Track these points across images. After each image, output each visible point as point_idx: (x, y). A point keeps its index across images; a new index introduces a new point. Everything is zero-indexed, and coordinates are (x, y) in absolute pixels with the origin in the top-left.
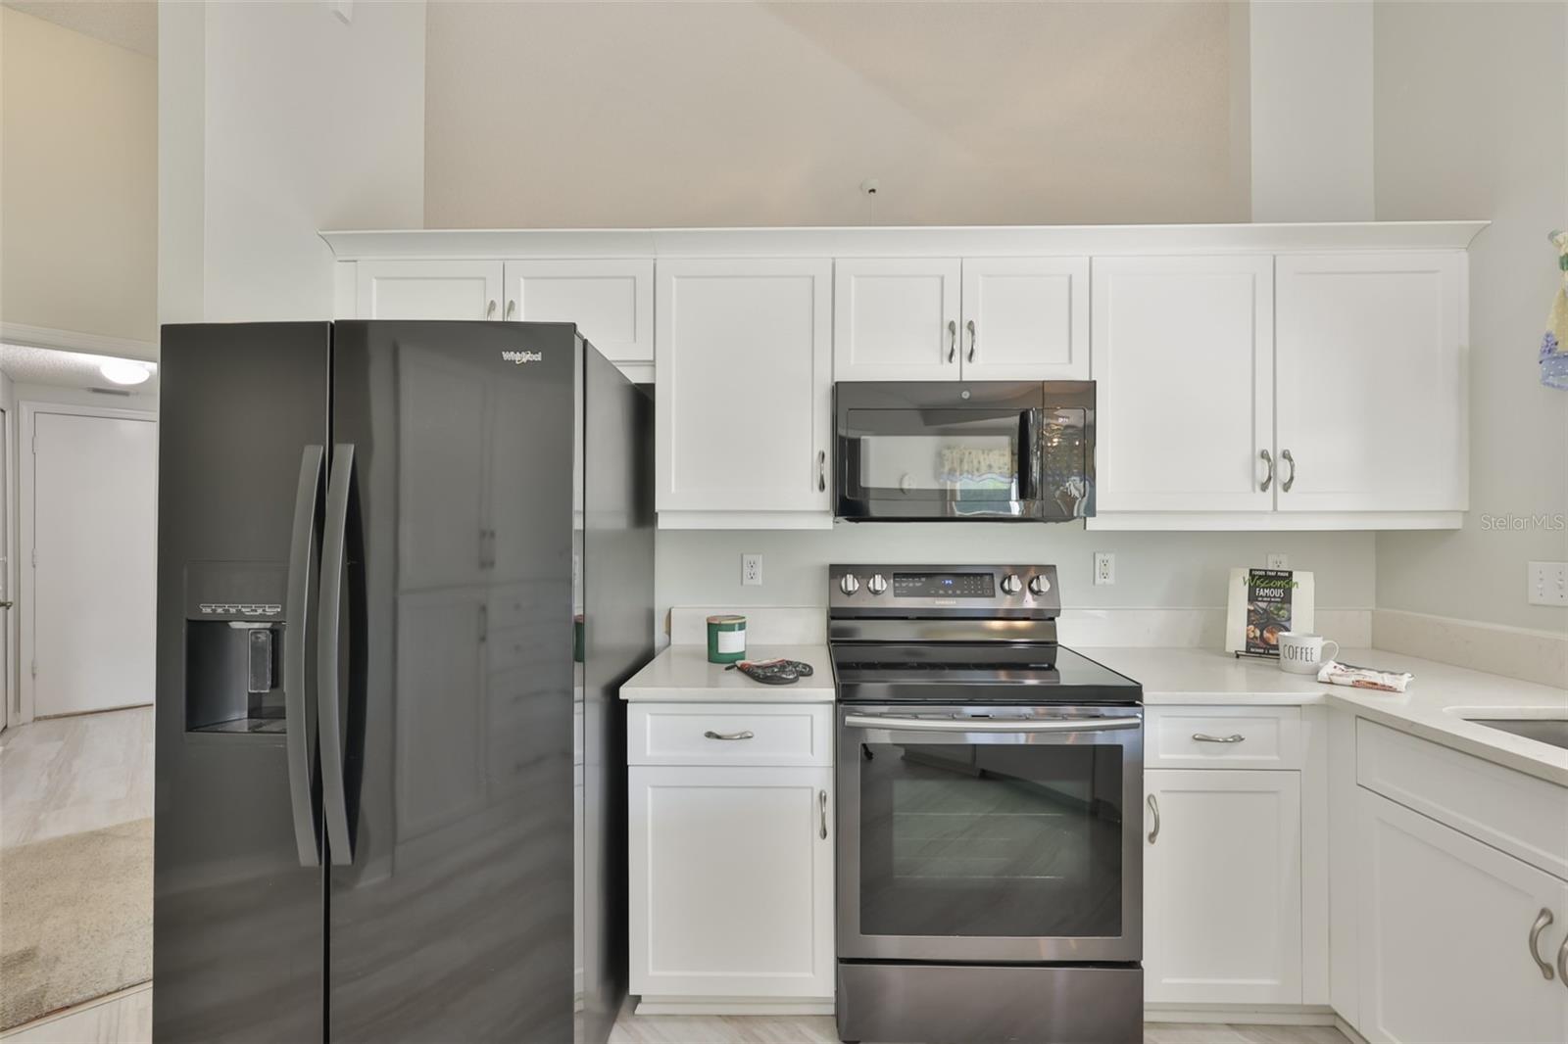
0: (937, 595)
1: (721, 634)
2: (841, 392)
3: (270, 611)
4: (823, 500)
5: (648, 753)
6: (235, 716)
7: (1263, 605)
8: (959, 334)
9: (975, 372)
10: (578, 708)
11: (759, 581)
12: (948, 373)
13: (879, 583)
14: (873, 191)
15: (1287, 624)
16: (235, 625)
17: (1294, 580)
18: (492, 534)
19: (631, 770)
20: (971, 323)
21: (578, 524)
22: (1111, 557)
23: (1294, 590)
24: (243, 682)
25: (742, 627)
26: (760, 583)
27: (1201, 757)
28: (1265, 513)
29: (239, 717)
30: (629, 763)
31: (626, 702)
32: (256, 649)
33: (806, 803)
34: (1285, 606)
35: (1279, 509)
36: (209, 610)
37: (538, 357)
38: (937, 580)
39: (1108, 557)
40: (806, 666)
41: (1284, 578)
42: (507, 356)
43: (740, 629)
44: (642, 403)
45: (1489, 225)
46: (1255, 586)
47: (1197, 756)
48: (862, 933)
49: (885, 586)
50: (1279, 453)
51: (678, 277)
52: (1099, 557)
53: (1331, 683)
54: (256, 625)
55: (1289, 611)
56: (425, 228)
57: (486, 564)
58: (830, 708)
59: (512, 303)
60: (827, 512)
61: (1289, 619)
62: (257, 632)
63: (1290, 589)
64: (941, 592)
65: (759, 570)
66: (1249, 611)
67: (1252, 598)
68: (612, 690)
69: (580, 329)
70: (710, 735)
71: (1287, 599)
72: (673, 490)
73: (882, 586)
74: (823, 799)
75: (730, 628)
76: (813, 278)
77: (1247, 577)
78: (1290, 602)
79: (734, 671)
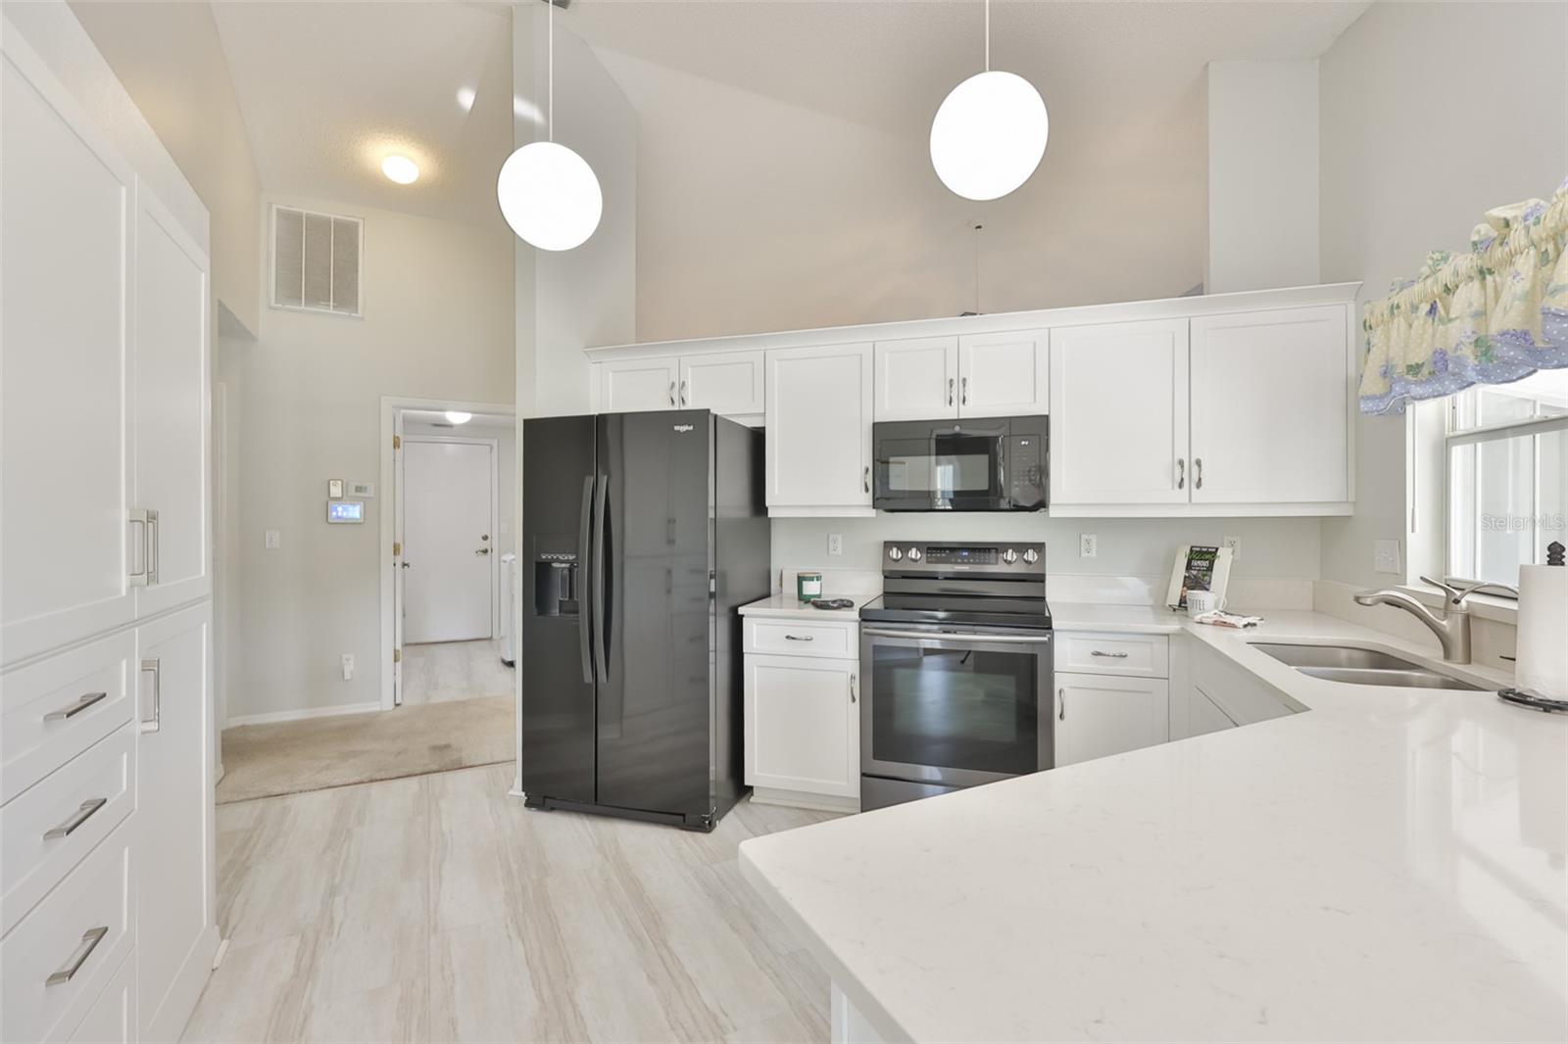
0: (956, 563)
1: (804, 583)
2: (879, 429)
3: (571, 557)
4: (868, 498)
5: (755, 645)
6: (554, 611)
7: (1194, 572)
8: (956, 386)
9: (969, 411)
10: (712, 619)
11: (839, 551)
12: (950, 413)
13: (913, 553)
14: (979, 227)
15: (1207, 586)
16: (554, 565)
17: (1218, 554)
18: (675, 521)
19: (745, 656)
20: (964, 380)
21: (711, 514)
22: (1094, 538)
23: (1216, 561)
24: (558, 595)
25: (819, 578)
26: (840, 553)
27: (1097, 666)
28: (1185, 504)
29: (556, 612)
30: (744, 651)
31: (743, 616)
32: (563, 578)
33: (844, 679)
34: (1209, 573)
35: (1193, 501)
36: (544, 557)
37: (691, 428)
38: (956, 554)
39: (1090, 537)
40: (848, 601)
41: (1211, 553)
42: (677, 428)
43: (818, 580)
44: (757, 439)
45: (1362, 285)
46: (1192, 559)
47: (1095, 665)
48: (874, 758)
49: (919, 555)
50: (1193, 460)
51: (778, 360)
52: (1084, 537)
53: (1202, 623)
54: (563, 565)
55: (1211, 577)
56: (637, 342)
57: (671, 542)
58: (857, 624)
59: (684, 383)
60: (869, 506)
61: (1209, 583)
62: (563, 568)
63: (1213, 561)
64: (959, 560)
65: (839, 544)
66: (1185, 577)
67: (1189, 567)
68: (734, 610)
69: (712, 411)
70: (788, 637)
71: (1210, 568)
72: (776, 492)
73: (916, 555)
74: (853, 677)
75: (812, 579)
76: (861, 355)
77: (1188, 552)
78: (1212, 570)
79: (810, 605)
